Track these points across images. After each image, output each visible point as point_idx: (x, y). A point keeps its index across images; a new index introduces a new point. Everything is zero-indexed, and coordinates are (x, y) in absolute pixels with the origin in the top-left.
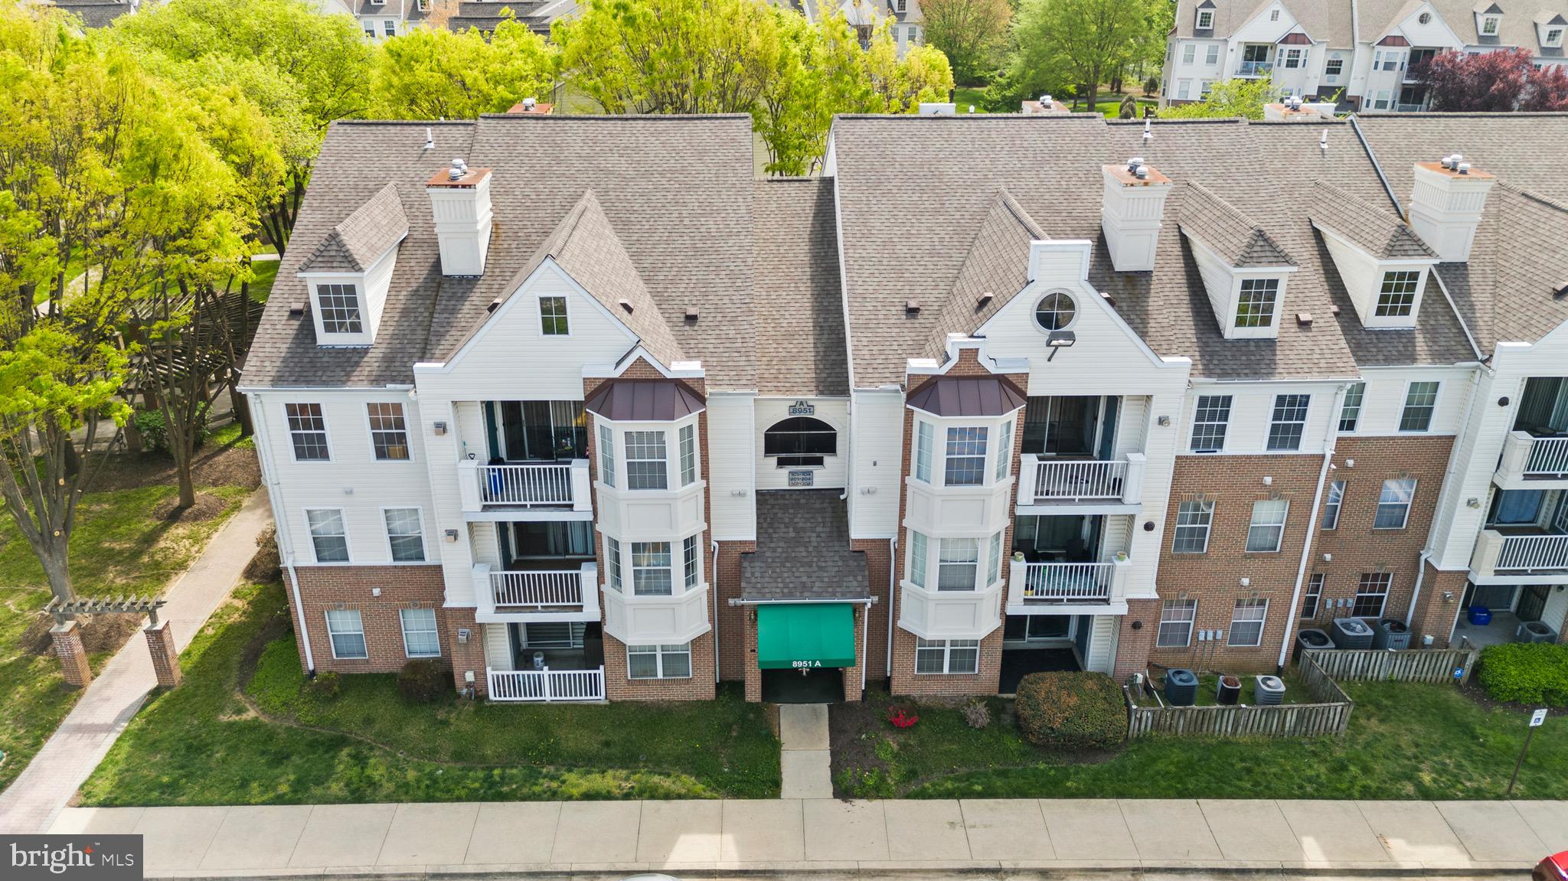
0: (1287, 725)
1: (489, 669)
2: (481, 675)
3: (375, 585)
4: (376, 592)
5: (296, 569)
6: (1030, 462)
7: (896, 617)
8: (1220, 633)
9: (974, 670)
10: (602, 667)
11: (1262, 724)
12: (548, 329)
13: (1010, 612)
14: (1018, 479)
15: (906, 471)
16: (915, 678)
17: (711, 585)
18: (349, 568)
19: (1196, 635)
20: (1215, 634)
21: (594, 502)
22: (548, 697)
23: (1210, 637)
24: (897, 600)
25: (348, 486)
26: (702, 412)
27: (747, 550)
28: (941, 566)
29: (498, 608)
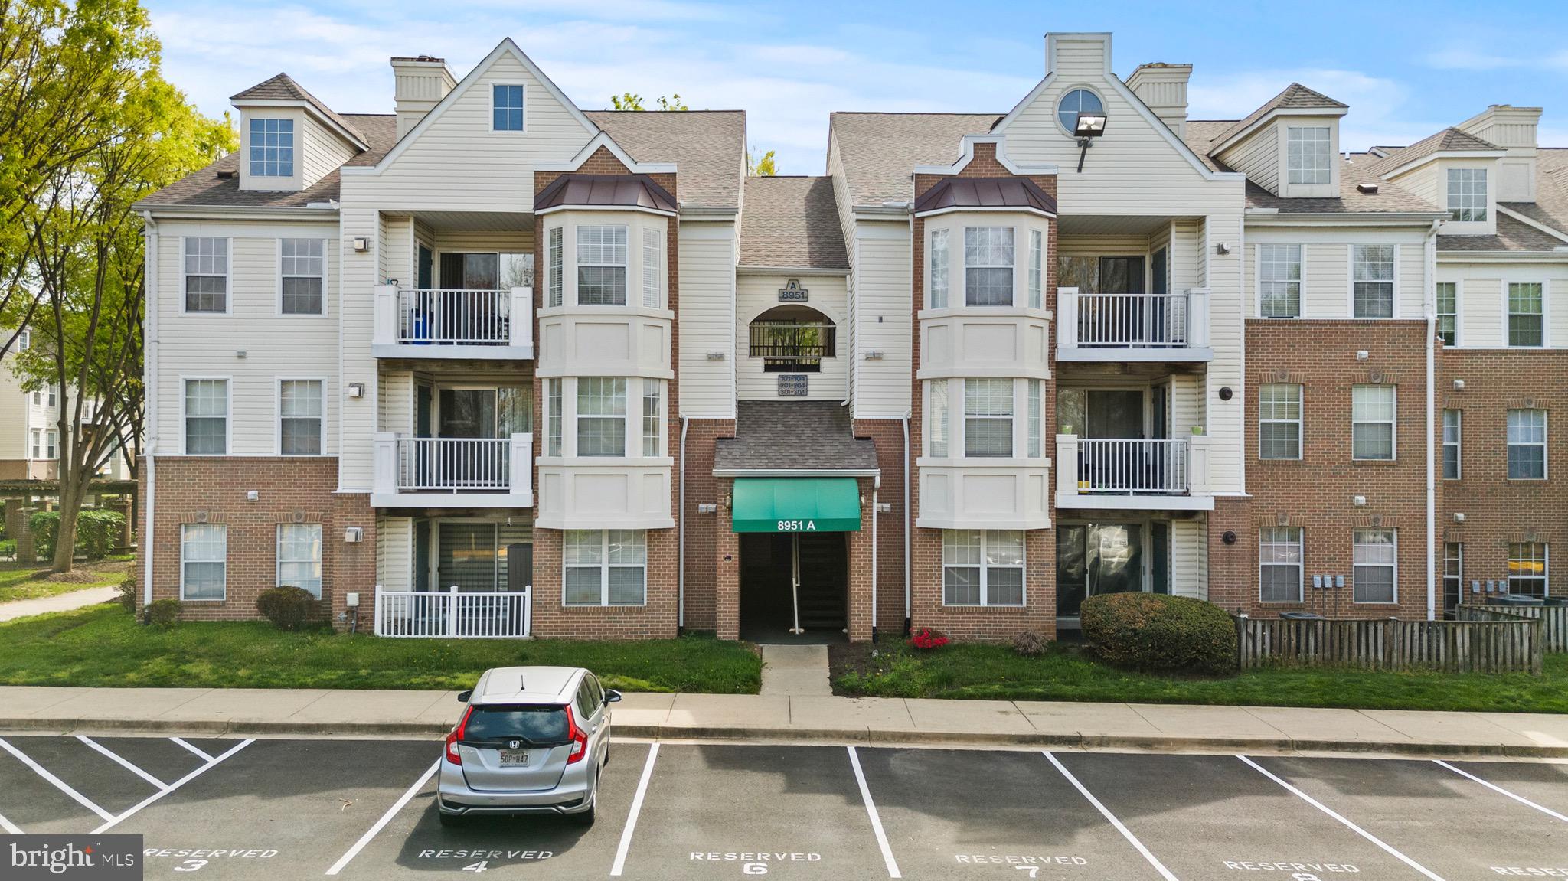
0: (1460, 651)
1: (379, 588)
2: (368, 599)
3: (250, 485)
4: (252, 494)
5: (156, 460)
6: (1069, 298)
7: (914, 514)
8: (1340, 578)
9: (1021, 602)
10: (528, 588)
11: (1425, 651)
12: (499, 124)
13: (1060, 504)
14: (1055, 315)
15: (918, 304)
16: (942, 610)
17: (677, 460)
18: (224, 460)
19: (1309, 580)
20: (1334, 580)
21: (536, 337)
22: (452, 633)
23: (1329, 584)
24: (914, 487)
25: (242, 348)
26: (669, 217)
27: (724, 433)
28: (967, 420)
29: (402, 492)
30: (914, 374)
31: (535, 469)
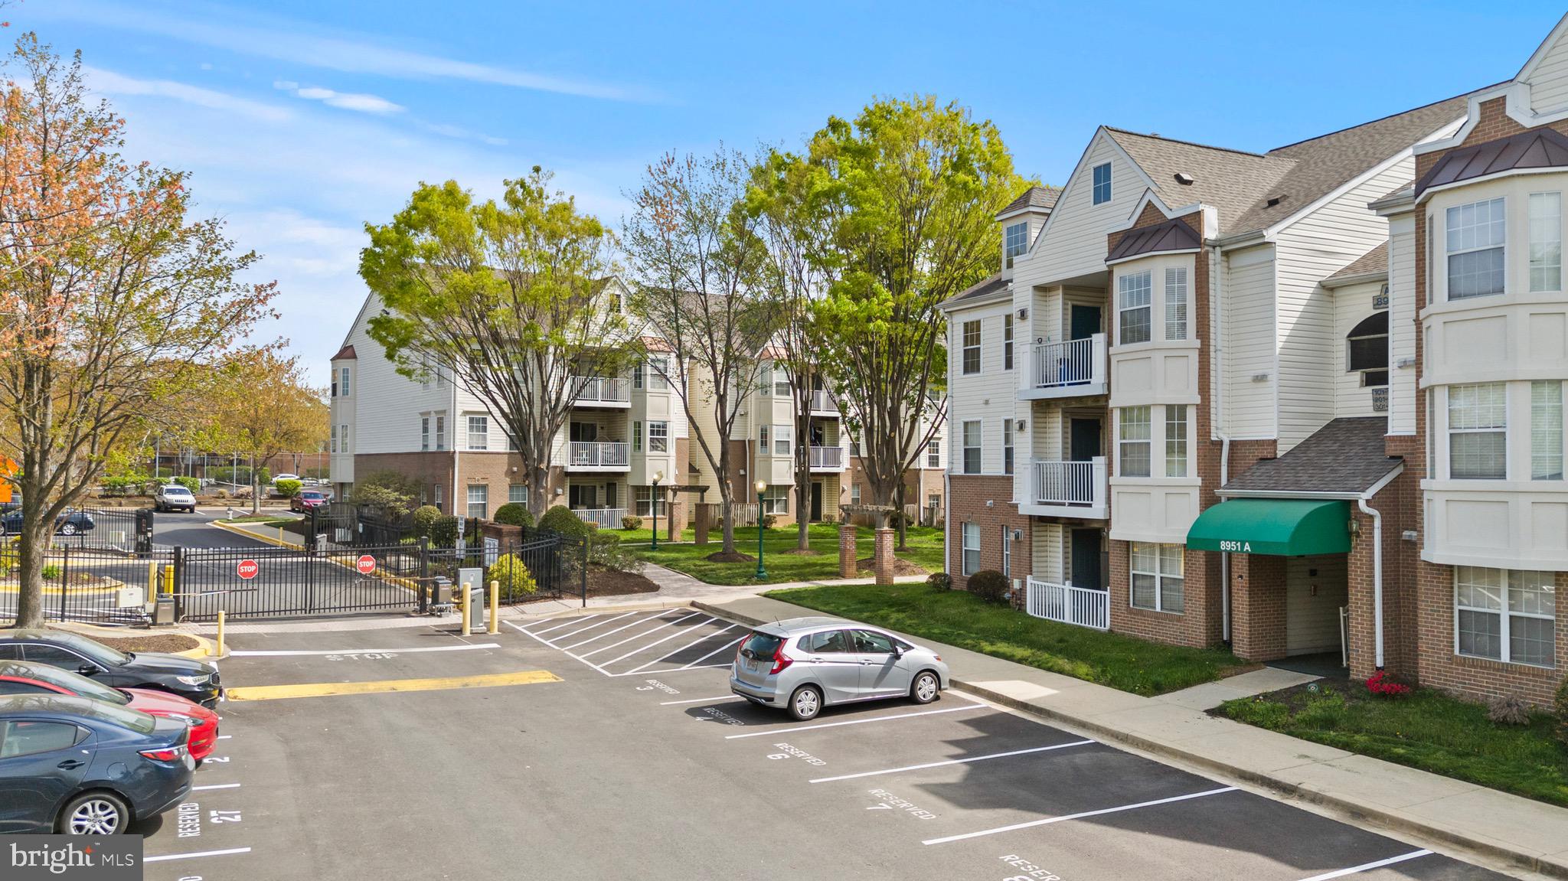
1: (1029, 578)
2: (1024, 583)
3: (989, 496)
4: (990, 503)
9: (1552, 662)
10: (1109, 589)
12: (1096, 199)
15: (1420, 301)
16: (1452, 659)
18: (979, 478)
21: (1109, 374)
22: (1067, 619)
25: (987, 397)
26: (1196, 253)
27: (1265, 454)
28: (1451, 434)
29: (1041, 503)
30: (1418, 384)
31: (1109, 487)
